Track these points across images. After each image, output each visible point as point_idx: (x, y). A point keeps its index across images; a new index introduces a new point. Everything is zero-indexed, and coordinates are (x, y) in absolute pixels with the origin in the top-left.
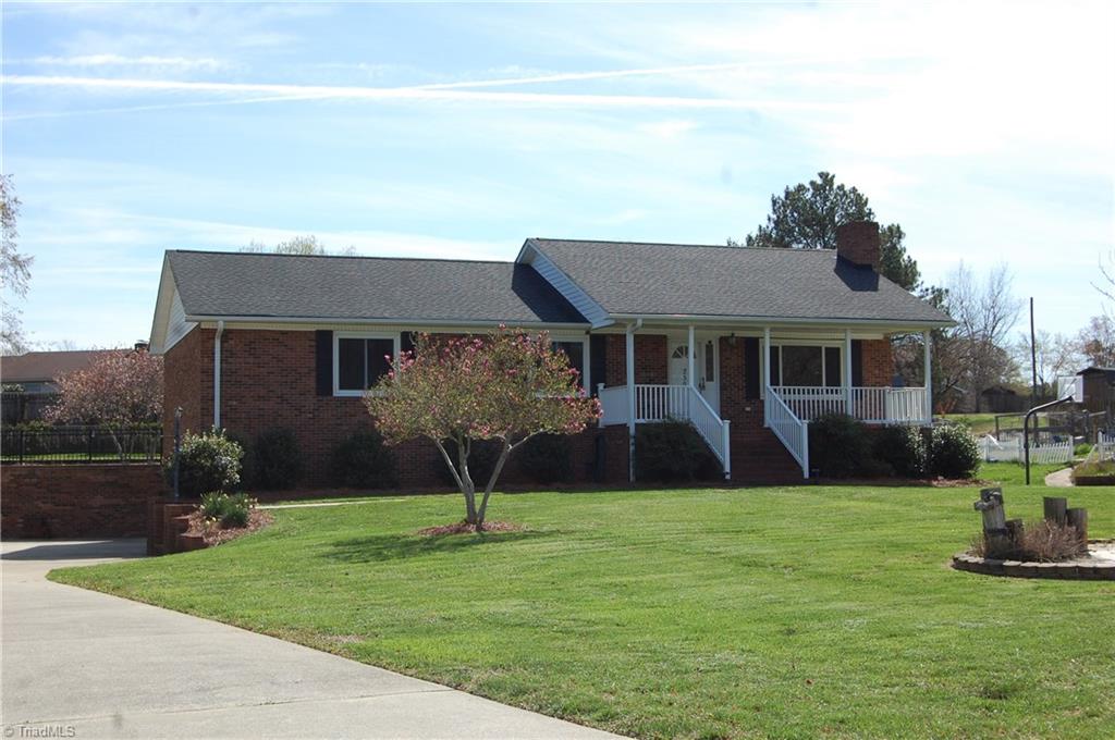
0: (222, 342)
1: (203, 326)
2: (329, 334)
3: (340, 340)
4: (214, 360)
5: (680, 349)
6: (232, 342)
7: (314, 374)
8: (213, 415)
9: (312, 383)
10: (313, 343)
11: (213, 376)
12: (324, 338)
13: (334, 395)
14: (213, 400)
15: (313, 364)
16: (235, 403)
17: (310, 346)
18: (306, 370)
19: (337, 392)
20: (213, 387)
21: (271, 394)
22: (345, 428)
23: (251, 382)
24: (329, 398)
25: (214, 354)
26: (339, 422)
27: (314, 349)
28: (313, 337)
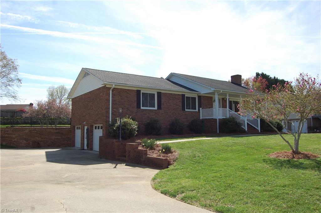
0: (112, 91)
1: (107, 86)
2: (140, 91)
3: (142, 93)
4: (110, 97)
5: (214, 100)
6: (115, 92)
7: (136, 102)
8: (109, 113)
9: (135, 104)
10: (136, 93)
11: (110, 101)
12: (138, 92)
13: (141, 108)
14: (109, 108)
15: (136, 99)
16: (115, 110)
17: (135, 94)
18: (134, 101)
19: (142, 108)
20: (109, 105)
21: (125, 108)
22: (144, 118)
23: (120, 104)
24: (140, 109)
25: (110, 95)
26: (142, 116)
27: (136, 95)
28: (136, 92)
